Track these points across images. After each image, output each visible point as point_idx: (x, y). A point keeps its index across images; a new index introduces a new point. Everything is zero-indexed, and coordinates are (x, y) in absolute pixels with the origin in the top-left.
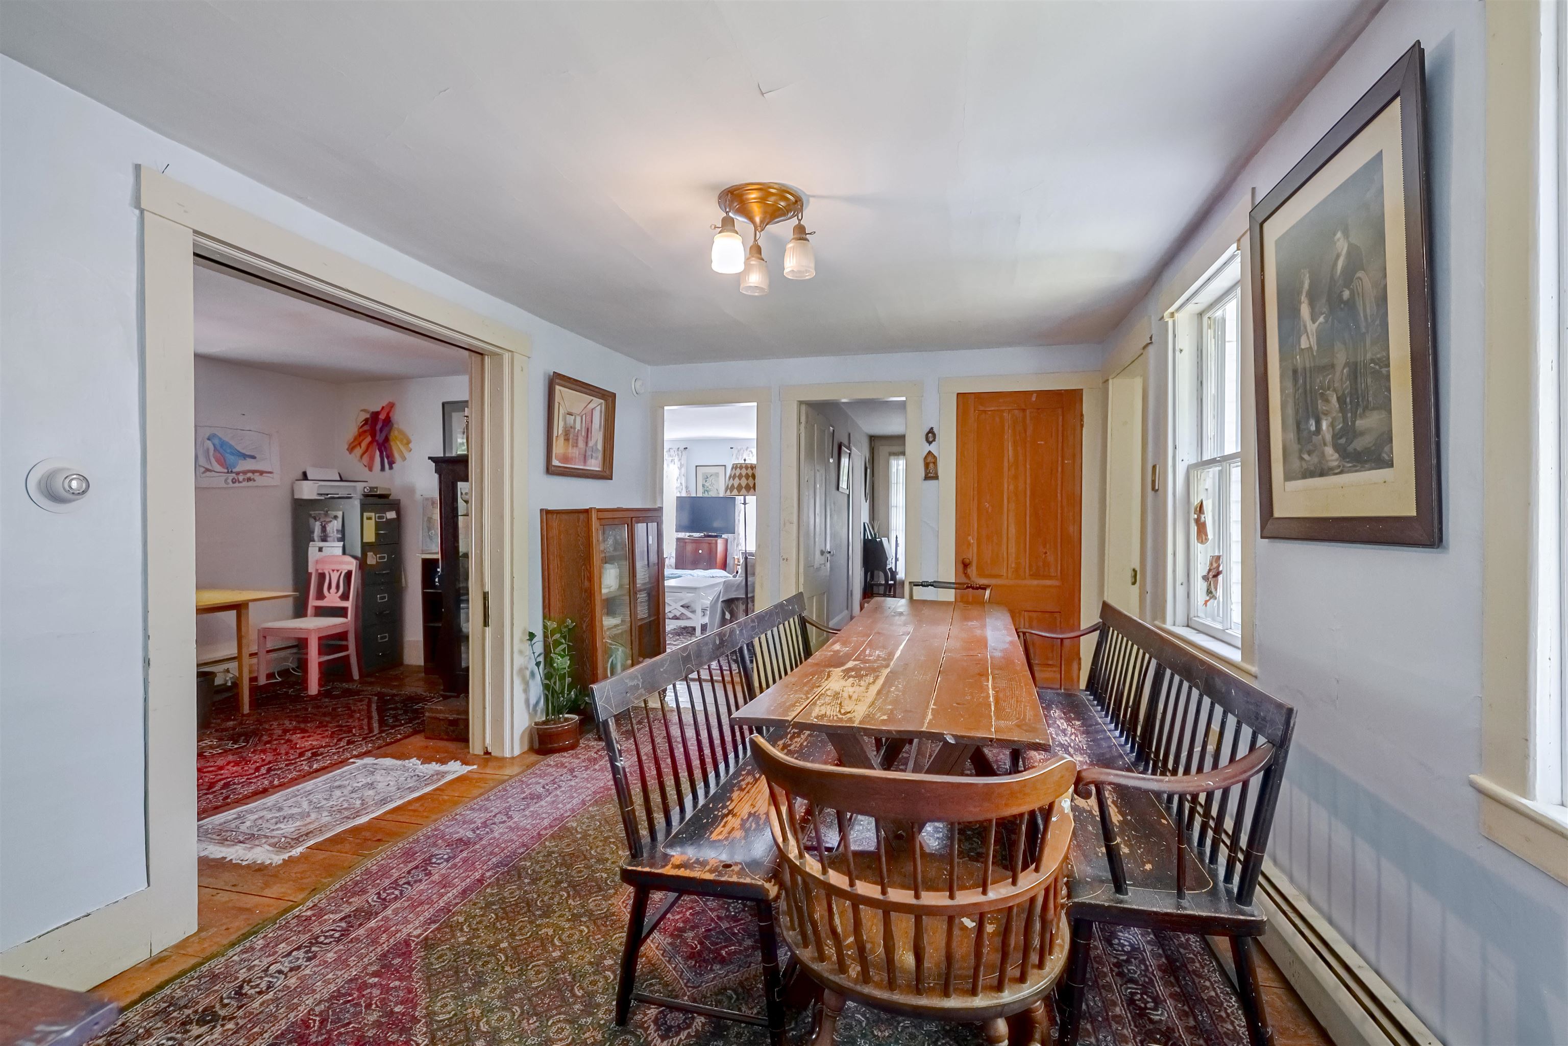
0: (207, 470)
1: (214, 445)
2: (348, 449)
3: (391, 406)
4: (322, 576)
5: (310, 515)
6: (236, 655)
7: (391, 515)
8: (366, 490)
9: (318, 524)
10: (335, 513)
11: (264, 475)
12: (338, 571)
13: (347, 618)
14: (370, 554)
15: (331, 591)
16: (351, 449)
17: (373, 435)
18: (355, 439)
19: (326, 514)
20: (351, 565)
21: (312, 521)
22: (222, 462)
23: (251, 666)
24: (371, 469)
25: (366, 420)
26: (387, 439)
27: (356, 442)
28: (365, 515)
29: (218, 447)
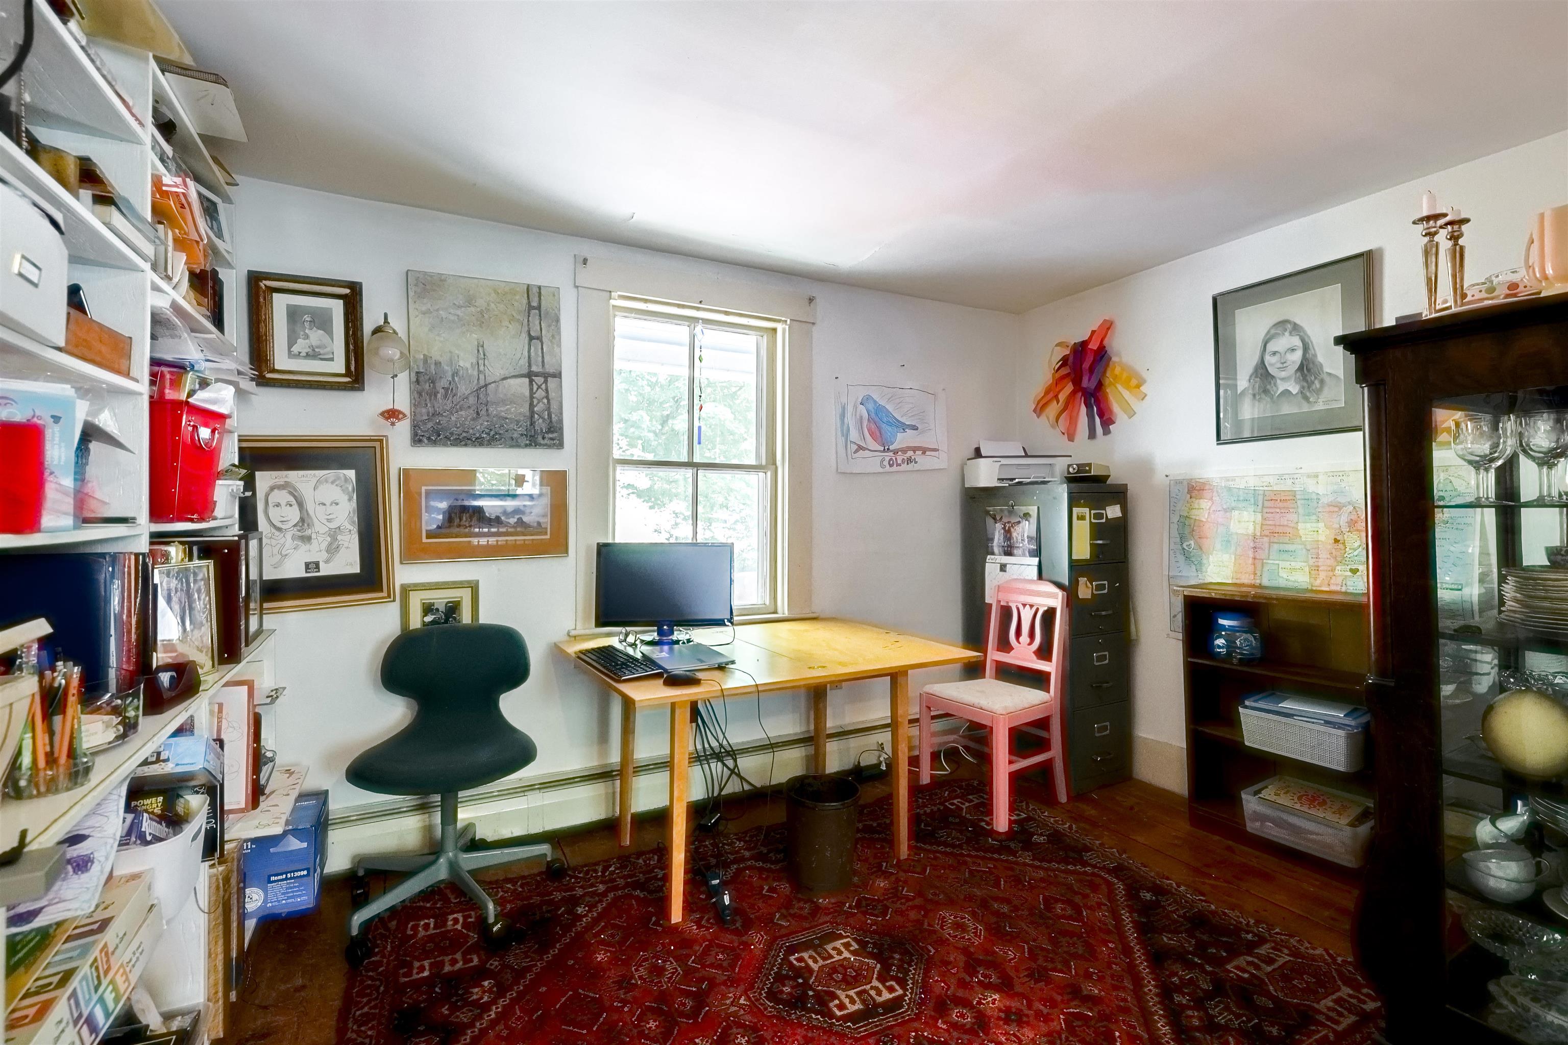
0: (860, 448)
1: (868, 411)
2: (1035, 411)
3: (1107, 327)
4: (1006, 613)
5: (987, 513)
6: (889, 721)
7: (1113, 512)
8: (1071, 470)
9: (999, 526)
10: (1024, 509)
11: (928, 453)
12: (1031, 606)
13: (1049, 692)
14: (1082, 580)
15: (1021, 639)
16: (1040, 408)
17: (1077, 382)
18: (1047, 392)
19: (1011, 512)
20: (1055, 599)
21: (989, 521)
22: (877, 434)
23: (910, 738)
24: (1071, 438)
25: (1065, 361)
26: (1100, 385)
27: (1051, 395)
28: (1075, 510)
29: (873, 415)
